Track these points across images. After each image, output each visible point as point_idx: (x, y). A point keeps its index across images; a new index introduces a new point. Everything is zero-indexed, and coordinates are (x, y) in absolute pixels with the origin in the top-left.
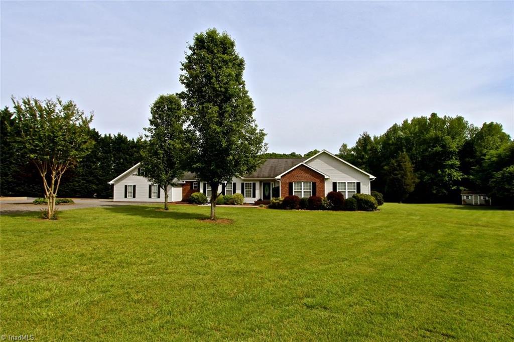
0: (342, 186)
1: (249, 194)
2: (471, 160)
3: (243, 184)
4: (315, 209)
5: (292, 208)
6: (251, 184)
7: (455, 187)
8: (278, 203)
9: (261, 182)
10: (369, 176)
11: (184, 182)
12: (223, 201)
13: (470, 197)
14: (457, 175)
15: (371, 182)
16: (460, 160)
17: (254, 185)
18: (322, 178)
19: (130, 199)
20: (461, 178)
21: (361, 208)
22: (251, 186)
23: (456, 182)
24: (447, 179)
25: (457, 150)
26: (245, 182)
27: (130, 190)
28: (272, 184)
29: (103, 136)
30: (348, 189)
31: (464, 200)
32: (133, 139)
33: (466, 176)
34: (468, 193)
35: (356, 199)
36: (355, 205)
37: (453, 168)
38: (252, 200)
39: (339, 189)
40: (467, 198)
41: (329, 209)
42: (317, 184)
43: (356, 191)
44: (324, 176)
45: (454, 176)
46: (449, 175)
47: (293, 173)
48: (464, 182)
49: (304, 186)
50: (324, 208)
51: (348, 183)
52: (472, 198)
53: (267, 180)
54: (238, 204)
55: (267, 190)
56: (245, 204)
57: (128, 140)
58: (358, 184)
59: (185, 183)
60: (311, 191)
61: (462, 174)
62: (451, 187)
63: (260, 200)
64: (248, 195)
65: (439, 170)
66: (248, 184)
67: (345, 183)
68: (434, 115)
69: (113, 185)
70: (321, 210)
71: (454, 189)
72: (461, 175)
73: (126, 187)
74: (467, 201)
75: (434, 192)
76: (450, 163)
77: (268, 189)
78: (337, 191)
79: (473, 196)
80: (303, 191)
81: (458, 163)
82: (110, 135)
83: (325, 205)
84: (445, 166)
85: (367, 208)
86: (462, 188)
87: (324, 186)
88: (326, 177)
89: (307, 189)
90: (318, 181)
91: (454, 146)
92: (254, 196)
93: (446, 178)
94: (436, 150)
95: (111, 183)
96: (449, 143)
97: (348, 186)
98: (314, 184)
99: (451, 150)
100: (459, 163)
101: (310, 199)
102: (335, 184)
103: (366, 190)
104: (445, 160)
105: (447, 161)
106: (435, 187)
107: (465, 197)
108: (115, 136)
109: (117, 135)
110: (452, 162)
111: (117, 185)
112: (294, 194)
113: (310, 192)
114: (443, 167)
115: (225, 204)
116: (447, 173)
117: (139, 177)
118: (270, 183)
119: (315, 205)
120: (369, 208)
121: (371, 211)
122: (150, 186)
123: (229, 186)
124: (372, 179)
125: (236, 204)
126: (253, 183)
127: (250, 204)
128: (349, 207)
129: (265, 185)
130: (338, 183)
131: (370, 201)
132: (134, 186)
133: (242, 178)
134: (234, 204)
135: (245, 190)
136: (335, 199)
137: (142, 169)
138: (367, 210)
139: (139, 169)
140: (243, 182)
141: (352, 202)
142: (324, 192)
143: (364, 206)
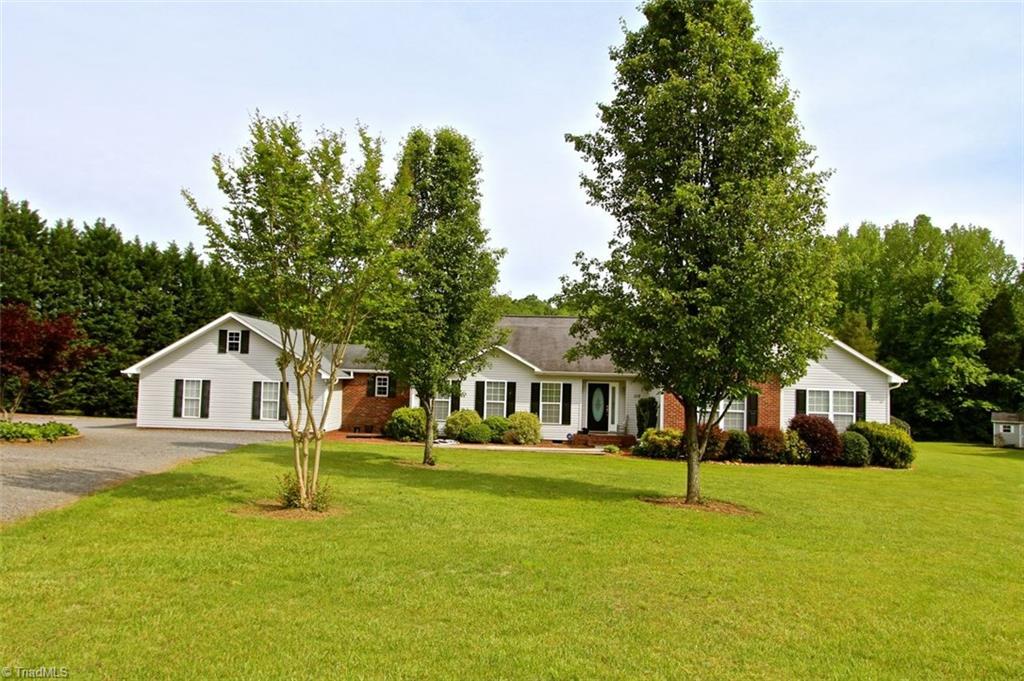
0: (818, 401)
1: (551, 413)
2: (1009, 337)
3: (535, 388)
4: (767, 461)
6: (558, 386)
7: (968, 403)
9: (585, 381)
10: (887, 376)
11: (349, 374)
12: (485, 432)
13: (1012, 427)
14: (978, 373)
15: (891, 391)
16: (985, 335)
17: (567, 389)
19: (190, 420)
20: (985, 381)
21: (879, 460)
22: (558, 393)
23: (974, 391)
24: (954, 382)
25: (979, 312)
26: (542, 382)
27: (191, 394)
28: (614, 389)
29: (51, 225)
30: (835, 409)
31: (1000, 437)
32: (137, 240)
33: (995, 376)
34: (1009, 418)
35: (866, 436)
36: (866, 451)
37: (968, 356)
38: (562, 432)
39: (810, 410)
40: (1007, 430)
41: (802, 462)
42: (760, 399)
43: (854, 414)
45: (971, 373)
46: (960, 372)
48: (993, 391)
50: (789, 460)
51: (835, 392)
52: (1017, 430)
53: (599, 377)
54: (527, 442)
55: (598, 405)
56: (544, 442)
57: (125, 242)
58: (861, 398)
59: (352, 377)
60: (745, 412)
61: (988, 370)
62: (961, 403)
63: (582, 430)
64: (549, 419)
65: (935, 359)
66: (551, 385)
67: (828, 392)
68: (922, 220)
69: (136, 378)
70: (782, 463)
71: (968, 408)
72: (985, 373)
73: (179, 383)
74: (1008, 438)
75: (922, 412)
76: (961, 342)
77: (602, 402)
78: (808, 413)
79: (1021, 426)
81: (980, 342)
82: (70, 223)
83: (795, 451)
84: (948, 351)
85: (895, 461)
86: (987, 405)
87: (779, 400)
89: (735, 407)
90: (762, 390)
91: (972, 300)
92: (566, 420)
93: (953, 380)
94: (932, 308)
95: (130, 371)
96: (962, 293)
97: (835, 402)
99: (964, 309)
100: (983, 343)
102: (801, 396)
103: (879, 412)
104: (947, 334)
105: (953, 336)
106: (923, 401)
107: (1001, 426)
108: (87, 227)
109: (92, 226)
110: (967, 341)
111: (148, 378)
113: (742, 414)
114: (945, 352)
115: (495, 441)
116: (954, 368)
117: (222, 356)
118: (607, 386)
119: (769, 451)
120: (899, 460)
121: (902, 467)
122: (257, 385)
123: (495, 391)
124: (895, 384)
125: (523, 441)
126: (564, 385)
127: (555, 441)
128: (851, 457)
129: (592, 389)
130: (810, 391)
131: (903, 443)
132: (206, 384)
133: (537, 369)
134: (516, 442)
135: (541, 403)
136: (822, 435)
137: (231, 334)
138: (892, 465)
139: (223, 334)
140: (537, 381)
141: (859, 445)
142: (779, 415)
143: (888, 455)
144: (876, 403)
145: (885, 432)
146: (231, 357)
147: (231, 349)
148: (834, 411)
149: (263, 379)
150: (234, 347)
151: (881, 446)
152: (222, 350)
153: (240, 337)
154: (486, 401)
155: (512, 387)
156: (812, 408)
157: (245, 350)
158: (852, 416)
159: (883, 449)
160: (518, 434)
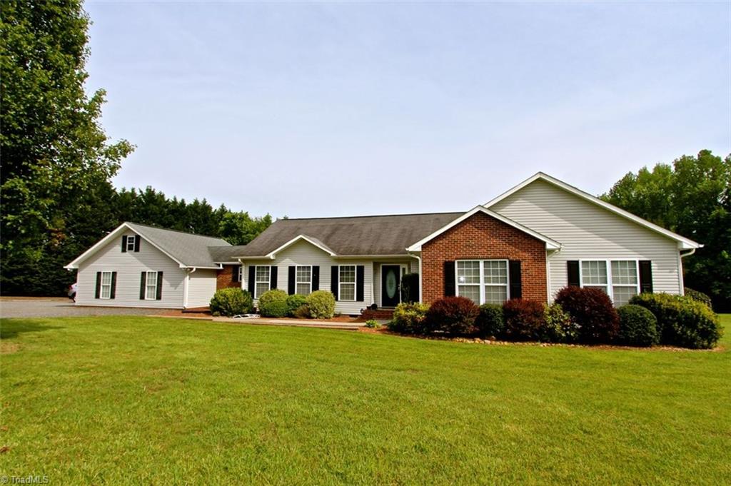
0: (594, 272)
1: (347, 292)
3: (334, 270)
4: (523, 339)
5: (454, 333)
6: (353, 268)
8: (413, 318)
9: (376, 264)
11: (219, 265)
12: (284, 308)
17: (361, 270)
18: (537, 248)
19: (105, 300)
22: (353, 274)
26: (339, 265)
27: (106, 281)
28: (404, 270)
30: (614, 280)
35: (652, 310)
36: (653, 328)
38: (356, 308)
39: (584, 282)
41: (569, 340)
42: (523, 267)
43: (638, 285)
44: (544, 244)
47: (453, 236)
49: (486, 272)
51: (613, 262)
53: (391, 259)
54: (319, 316)
55: (391, 284)
56: (337, 316)
58: (645, 268)
59: (221, 267)
60: (508, 285)
63: (374, 306)
64: (347, 296)
66: (347, 267)
67: (605, 262)
68: (705, 154)
69: (75, 272)
70: (543, 342)
73: (99, 274)
77: (394, 282)
78: (582, 285)
80: (482, 285)
83: (558, 327)
85: (694, 339)
87: (545, 271)
88: (549, 246)
89: (496, 280)
90: (525, 258)
92: (360, 298)
95: (70, 267)
97: (614, 272)
98: (515, 268)
101: (508, 311)
102: (573, 268)
103: (669, 283)
111: (82, 272)
112: (457, 294)
113: (505, 287)
115: (290, 316)
117: (124, 254)
118: (398, 267)
119: (524, 328)
120: (699, 338)
121: (704, 347)
122: (144, 274)
123: (304, 274)
124: (689, 250)
125: (315, 315)
126: (358, 267)
127: (351, 316)
128: (633, 334)
129: (386, 271)
130: (583, 262)
131: (704, 318)
132: (114, 274)
133: (333, 254)
134: (309, 317)
135: (339, 283)
136: (591, 309)
137: (129, 238)
138: (690, 344)
139: (125, 238)
140: (335, 265)
141: (644, 320)
142: (546, 288)
143: (685, 333)
144: (666, 273)
145: (678, 305)
146: (128, 254)
147: (129, 249)
148: (613, 282)
149: (148, 270)
150: (131, 248)
151: (674, 322)
152: (124, 251)
153: (134, 240)
154: (296, 283)
155: (316, 270)
156: (586, 280)
157: (137, 250)
158: (636, 287)
159: (676, 324)
160: (309, 309)
